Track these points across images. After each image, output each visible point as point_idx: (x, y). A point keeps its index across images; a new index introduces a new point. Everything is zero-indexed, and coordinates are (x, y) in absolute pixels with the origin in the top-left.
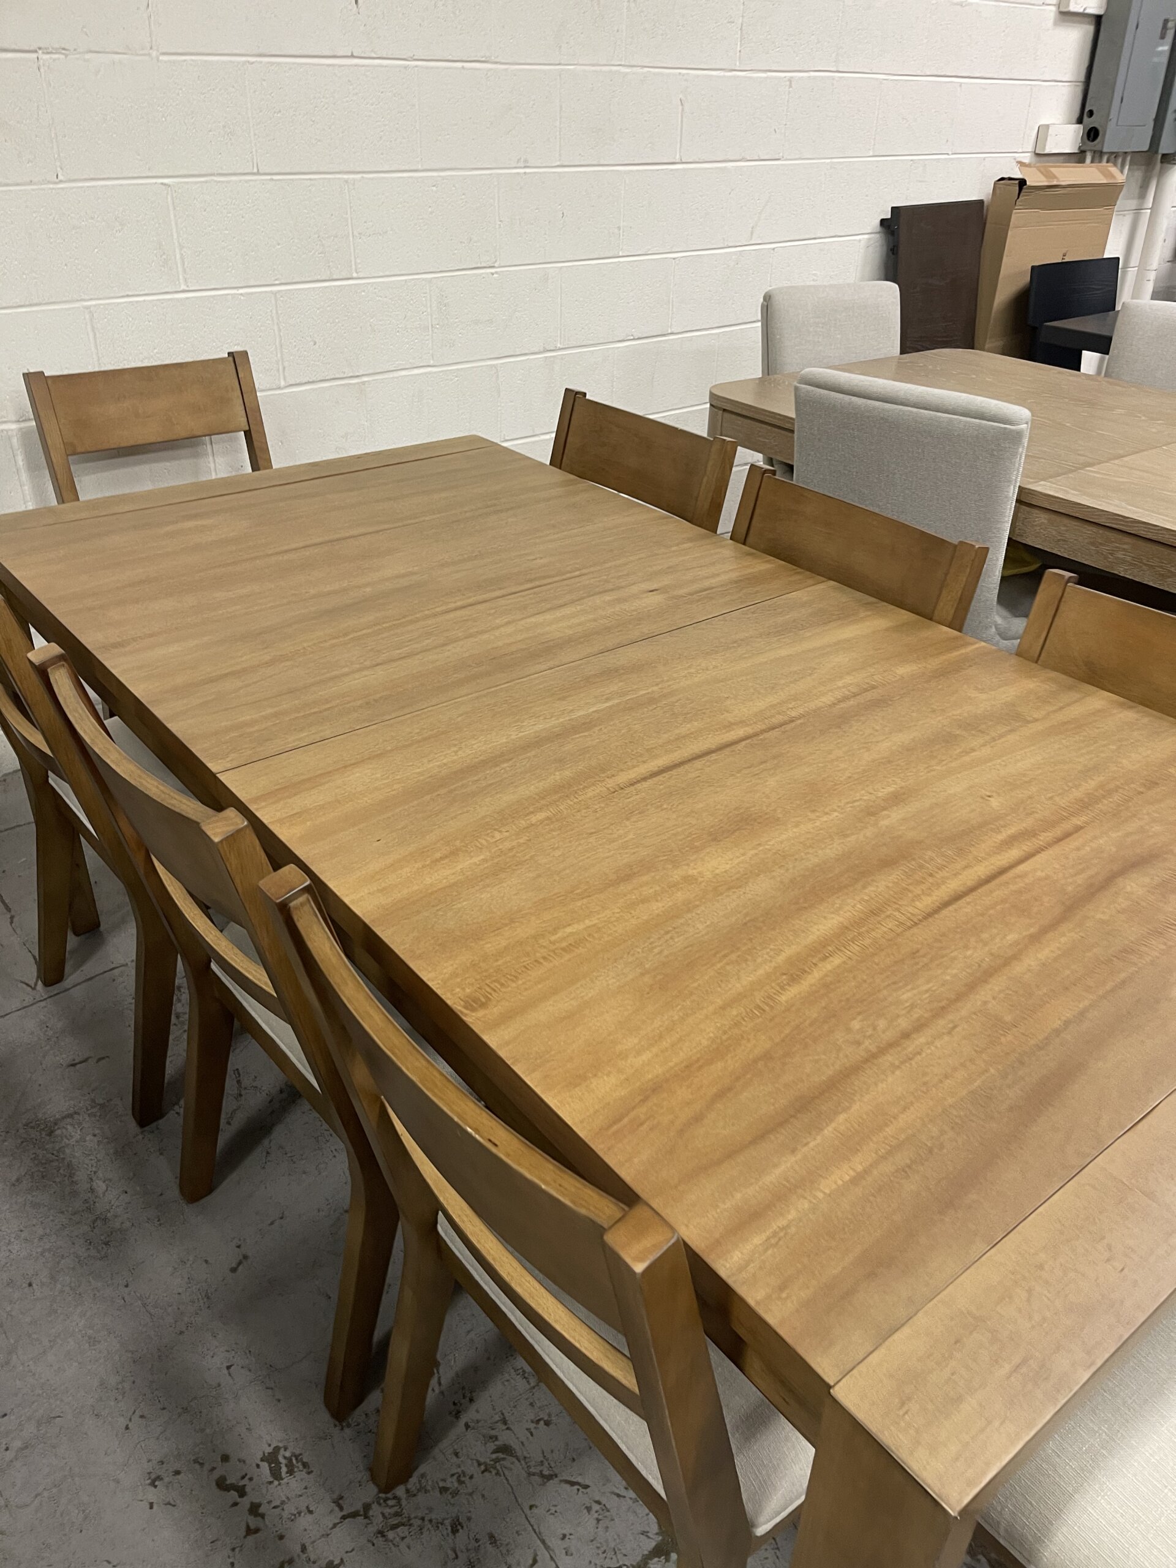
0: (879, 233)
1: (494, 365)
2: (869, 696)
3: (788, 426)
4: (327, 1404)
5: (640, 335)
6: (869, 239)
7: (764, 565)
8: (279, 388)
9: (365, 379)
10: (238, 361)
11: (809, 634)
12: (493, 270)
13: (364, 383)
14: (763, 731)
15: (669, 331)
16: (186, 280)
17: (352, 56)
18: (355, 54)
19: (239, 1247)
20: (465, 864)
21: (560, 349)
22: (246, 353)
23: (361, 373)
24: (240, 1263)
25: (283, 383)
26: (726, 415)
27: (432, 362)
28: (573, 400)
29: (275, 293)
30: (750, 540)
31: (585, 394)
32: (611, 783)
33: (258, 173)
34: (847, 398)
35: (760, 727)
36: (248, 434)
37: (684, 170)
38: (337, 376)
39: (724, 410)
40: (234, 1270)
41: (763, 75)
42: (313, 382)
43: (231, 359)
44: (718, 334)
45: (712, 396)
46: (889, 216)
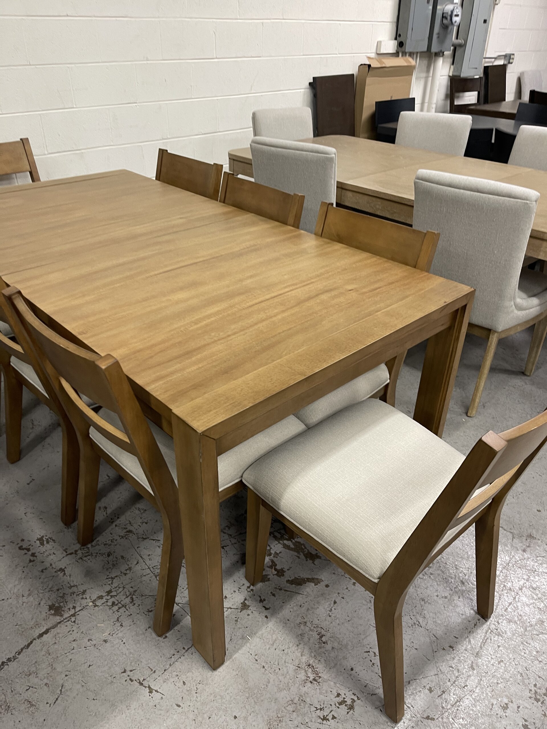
0: (307, 89)
1: (141, 146)
2: (253, 248)
3: (250, 162)
4: (62, 520)
5: (205, 132)
6: (305, 91)
8: (45, 155)
9: (83, 151)
10: (24, 142)
12: (136, 104)
13: (82, 153)
14: (211, 259)
15: (218, 131)
17: (68, 16)
18: (69, 15)
19: (31, 477)
20: (88, 298)
21: (169, 139)
22: (27, 139)
23: (81, 148)
24: (31, 482)
25: (46, 153)
26: (235, 162)
27: (112, 144)
28: (162, 153)
29: (40, 114)
30: (226, 201)
31: (167, 151)
32: (147, 275)
33: (30, 65)
34: (269, 148)
35: (209, 257)
36: (31, 173)
37: (218, 62)
39: (234, 160)
40: (28, 484)
41: (250, 21)
42: (60, 152)
43: (21, 142)
44: (240, 132)
45: (230, 155)
46: (312, 81)
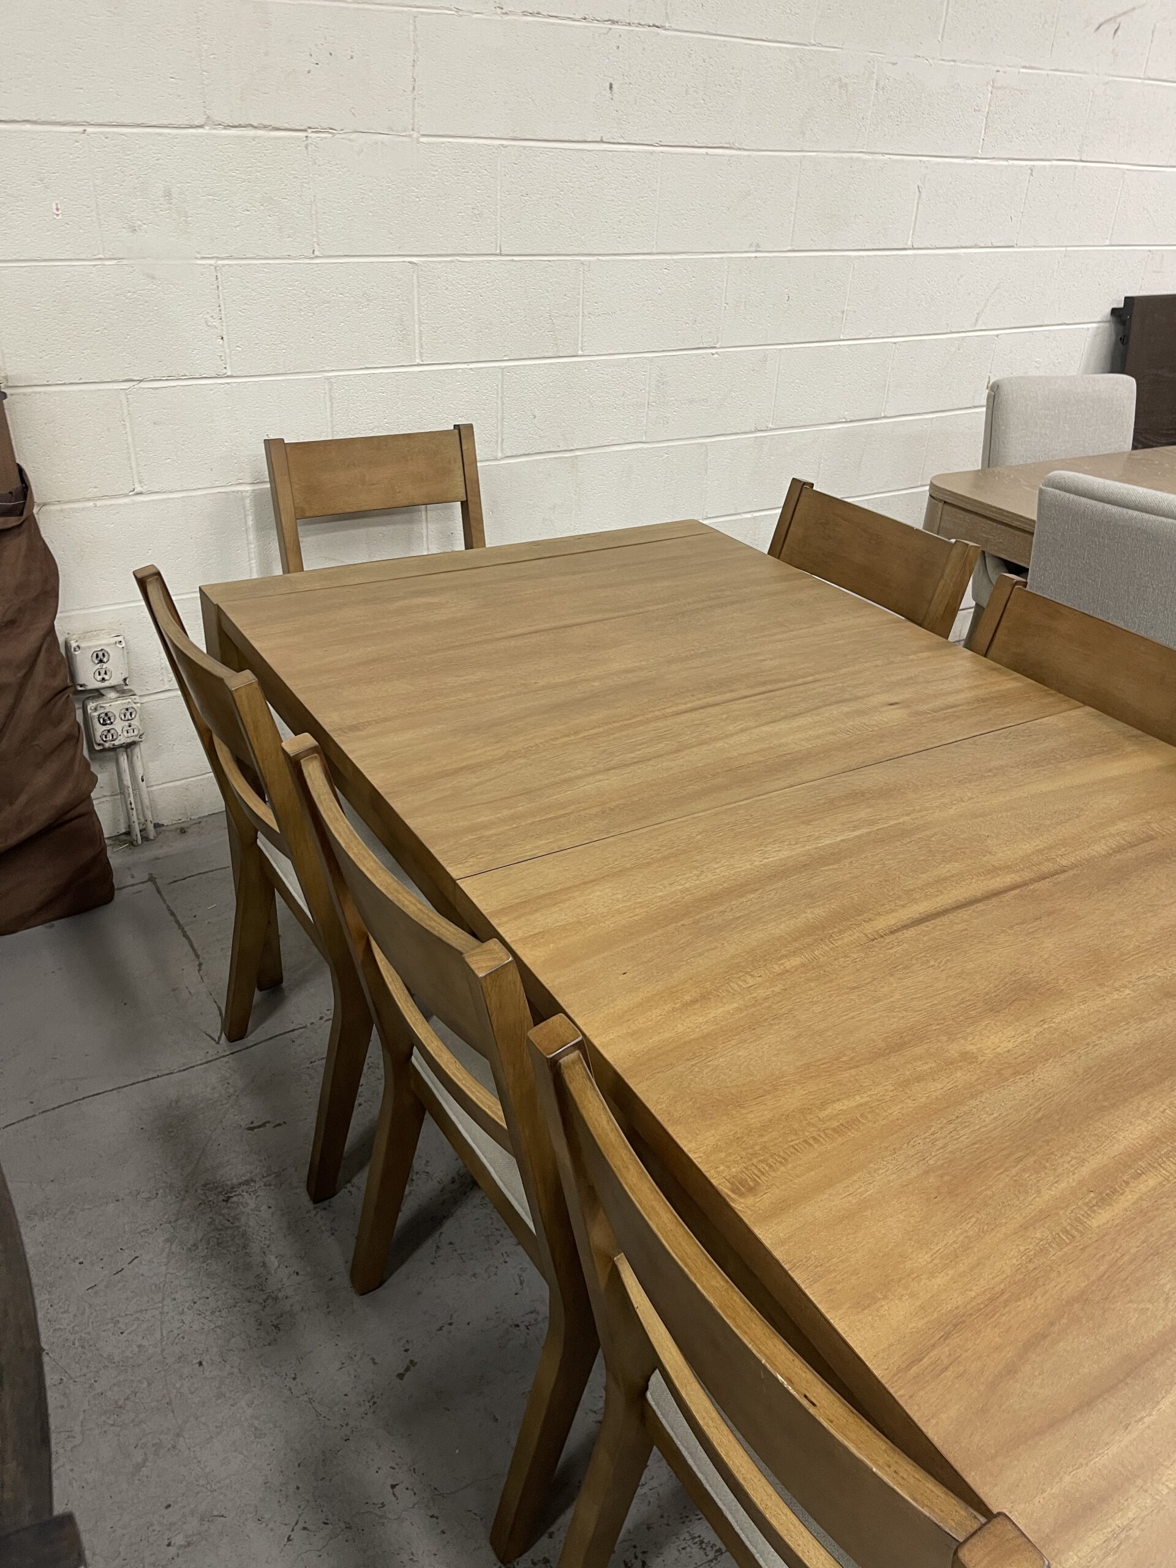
0: (1109, 322)
1: (704, 443)
2: (1149, 847)
3: (1028, 528)
5: (852, 418)
6: (1098, 328)
7: (1011, 683)
8: (496, 459)
9: (580, 453)
10: (463, 433)
11: (1069, 768)
12: (713, 351)
13: (576, 457)
14: (1033, 881)
15: (883, 415)
16: (421, 354)
17: (602, 141)
18: (604, 140)
19: (406, 1351)
21: (772, 429)
22: (471, 426)
23: (576, 447)
24: (407, 1369)
25: (500, 455)
26: (947, 507)
27: (644, 439)
28: (800, 489)
29: (502, 368)
31: (812, 485)
32: (869, 928)
33: (501, 255)
35: (1027, 875)
36: (465, 505)
37: (915, 256)
38: (552, 449)
39: (945, 502)
40: (401, 1376)
41: (1005, 163)
42: (529, 454)
43: (457, 431)
44: (932, 419)
45: (933, 486)
46: (1122, 305)
